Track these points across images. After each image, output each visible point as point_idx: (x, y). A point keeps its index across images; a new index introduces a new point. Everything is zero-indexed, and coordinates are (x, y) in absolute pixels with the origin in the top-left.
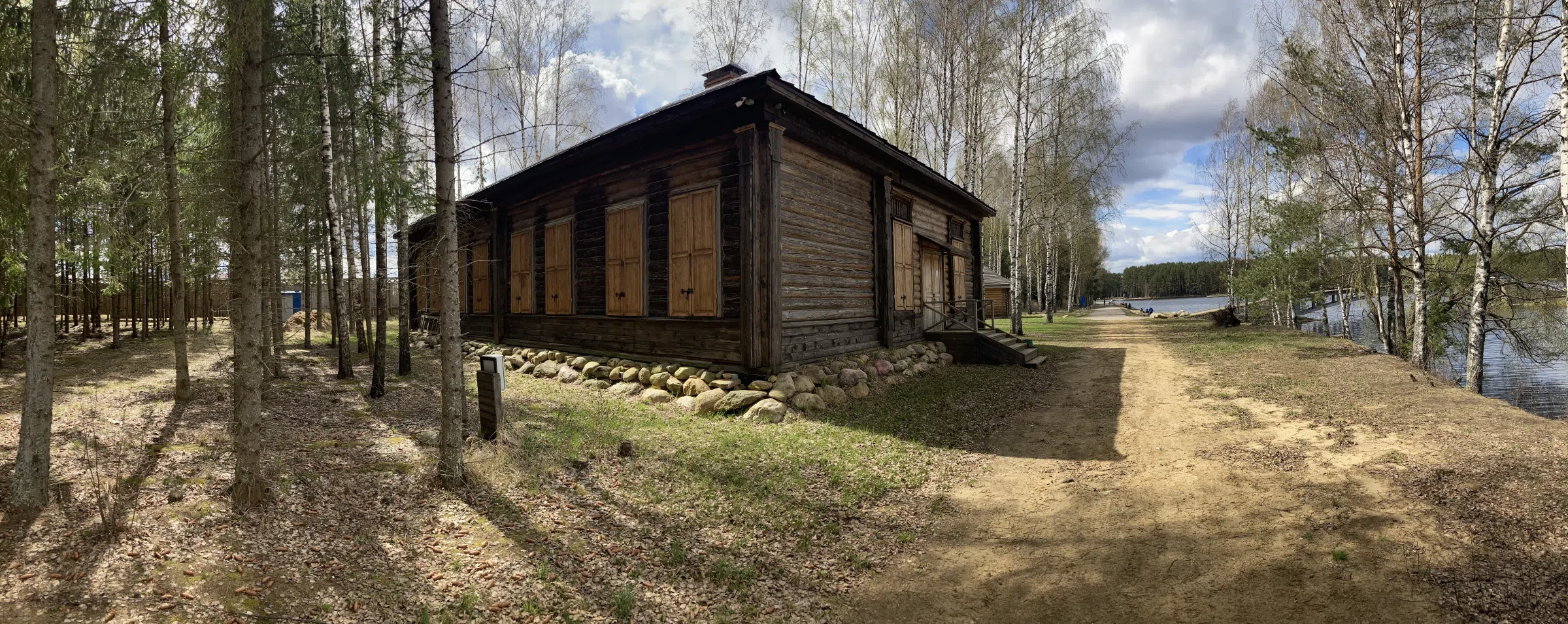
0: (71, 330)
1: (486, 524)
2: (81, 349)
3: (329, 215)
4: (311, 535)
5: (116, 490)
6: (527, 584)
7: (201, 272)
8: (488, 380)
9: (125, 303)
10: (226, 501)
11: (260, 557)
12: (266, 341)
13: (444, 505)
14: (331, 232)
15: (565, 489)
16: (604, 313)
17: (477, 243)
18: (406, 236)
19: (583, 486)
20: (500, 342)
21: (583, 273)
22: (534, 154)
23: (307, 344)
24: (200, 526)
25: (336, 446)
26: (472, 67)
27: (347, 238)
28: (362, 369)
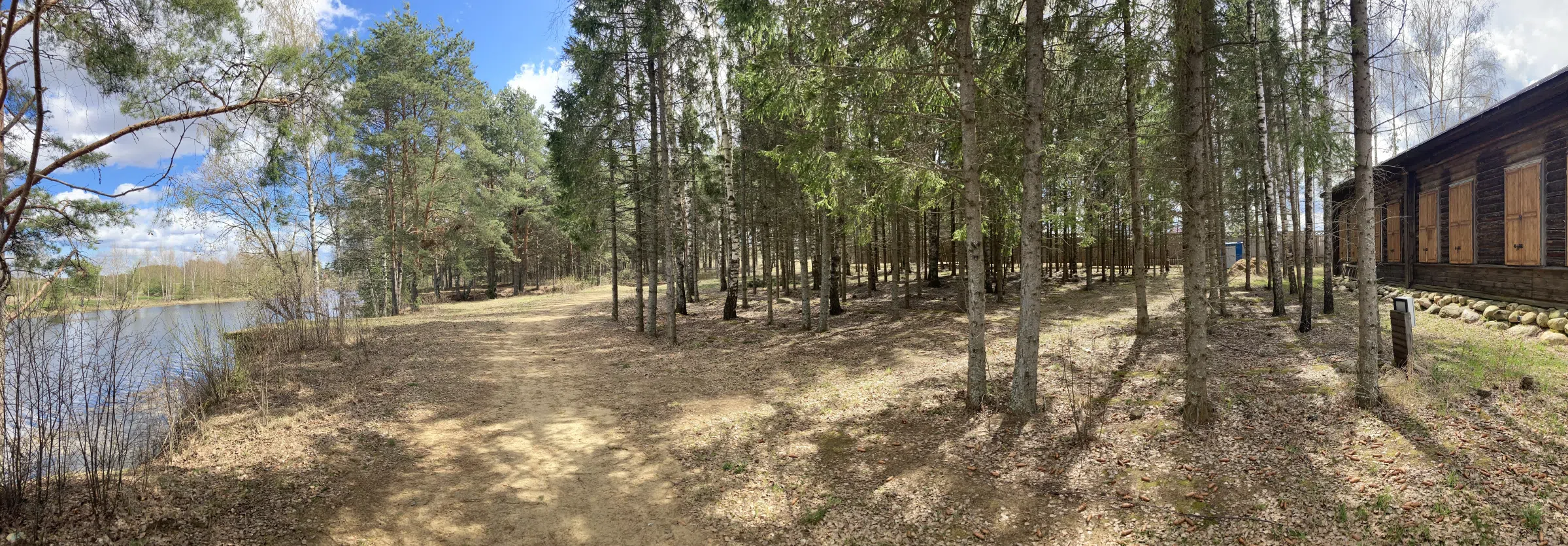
0: (1054, 275)
1: (1399, 438)
2: (1062, 290)
3: (1264, 177)
4: (1249, 446)
5: (1087, 407)
6: (1437, 490)
7: (1158, 228)
8: (1400, 319)
9: (1096, 253)
10: (1178, 421)
11: (1207, 467)
12: (1212, 283)
13: (1363, 421)
14: (1266, 192)
15: (1469, 413)
16: (1503, 263)
17: (1391, 202)
18: (1330, 196)
19: (1487, 411)
20: (1410, 286)
21: (1484, 227)
22: (1440, 124)
23: (1247, 287)
24: (1156, 439)
25: (1271, 372)
26: (1388, 51)
27: (1280, 197)
28: (1293, 308)
